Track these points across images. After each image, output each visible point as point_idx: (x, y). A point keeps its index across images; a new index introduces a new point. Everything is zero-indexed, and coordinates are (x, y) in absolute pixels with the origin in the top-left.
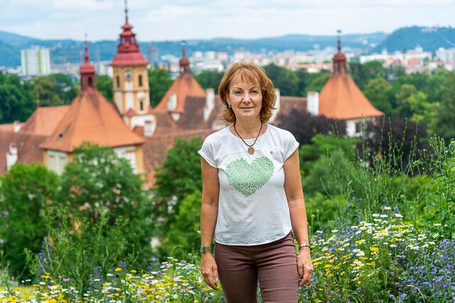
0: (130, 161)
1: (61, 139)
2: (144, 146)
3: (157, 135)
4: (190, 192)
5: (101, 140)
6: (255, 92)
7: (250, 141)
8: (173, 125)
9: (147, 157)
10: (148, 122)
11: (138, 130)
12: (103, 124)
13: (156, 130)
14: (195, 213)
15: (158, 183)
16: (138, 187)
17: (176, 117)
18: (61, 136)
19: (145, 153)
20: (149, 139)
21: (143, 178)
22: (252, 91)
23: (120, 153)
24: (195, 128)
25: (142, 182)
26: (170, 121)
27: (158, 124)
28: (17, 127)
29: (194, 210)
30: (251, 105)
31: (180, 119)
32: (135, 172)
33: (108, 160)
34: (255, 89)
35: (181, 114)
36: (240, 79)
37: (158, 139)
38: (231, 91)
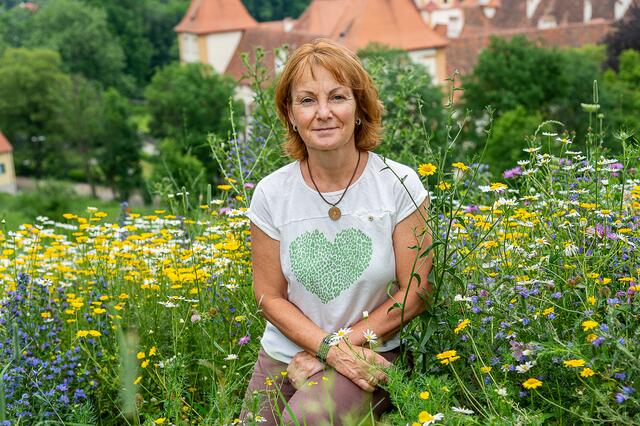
0: (428, 67)
1: (342, 39)
2: (447, 50)
3: (464, 36)
4: (509, 107)
5: (392, 40)
6: (339, 97)
7: (333, 196)
8: (486, 24)
9: (451, 64)
10: (453, 19)
11: (440, 29)
12: (395, 21)
13: (463, 30)
14: (515, 136)
15: (466, 96)
16: (439, 102)
17: (490, 13)
18: (342, 35)
19: (449, 58)
20: (454, 40)
21: (445, 91)
22: (334, 96)
23: (416, 58)
24: (515, 27)
25: (443, 96)
26: (482, 18)
27: (466, 22)
28: (288, 25)
29: (513, 132)
30: (333, 123)
31: (496, 15)
32: (435, 82)
33: (401, 67)
34: (340, 92)
35: (497, 9)
36: (310, 75)
37: (466, 40)
38: (294, 98)
